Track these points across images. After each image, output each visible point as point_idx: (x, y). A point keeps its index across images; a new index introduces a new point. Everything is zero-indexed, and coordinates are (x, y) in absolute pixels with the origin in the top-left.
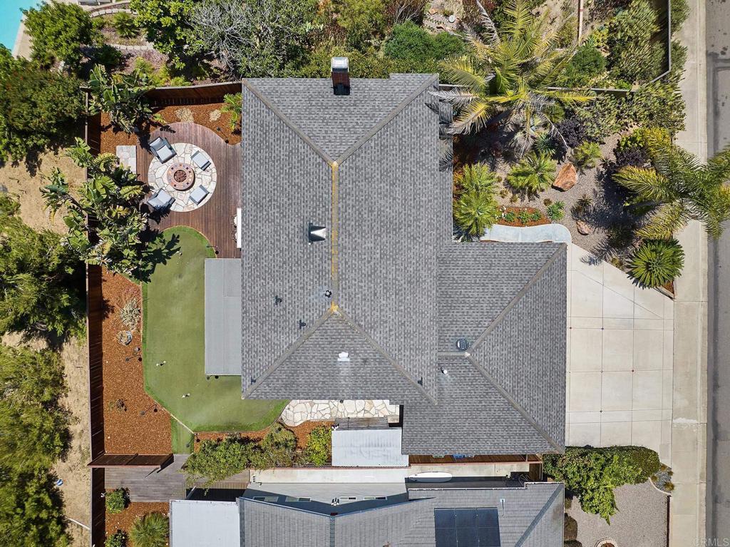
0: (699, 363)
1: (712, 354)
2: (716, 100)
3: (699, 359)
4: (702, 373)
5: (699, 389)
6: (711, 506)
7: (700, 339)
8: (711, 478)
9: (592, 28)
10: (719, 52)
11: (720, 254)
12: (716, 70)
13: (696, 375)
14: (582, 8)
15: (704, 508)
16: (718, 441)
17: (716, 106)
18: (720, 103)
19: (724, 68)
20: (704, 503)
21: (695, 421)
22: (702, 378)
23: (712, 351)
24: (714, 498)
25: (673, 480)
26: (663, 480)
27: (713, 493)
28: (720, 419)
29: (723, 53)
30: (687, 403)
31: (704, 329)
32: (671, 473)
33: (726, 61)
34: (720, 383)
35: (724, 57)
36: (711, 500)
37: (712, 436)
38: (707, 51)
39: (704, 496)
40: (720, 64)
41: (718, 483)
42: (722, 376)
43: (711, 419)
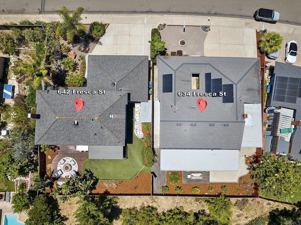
1: (126, 13)
2: (53, 12)
3: (128, 16)
5: (136, 16)
6: (171, 13)
7: (121, 16)
8: (163, 13)
9: (31, 46)
10: (39, 11)
11: (97, 11)
12: (44, 12)
13: (132, 17)
14: (25, 49)
15: (172, 15)
16: (152, 11)
17: (55, 12)
18: (54, 10)
19: (44, 9)
20: (170, 15)
21: (146, 18)
22: (133, 16)
23: (125, 13)
24: (169, 12)
25: (163, 24)
26: (162, 27)
27: (167, 13)
28: (145, 11)
29: (40, 10)
30: (140, 20)
31: (119, 15)
32: (161, 25)
33: (42, 9)
35: (41, 10)
36: (169, 13)
37: (150, 13)
38: (39, 14)
39: (168, 15)
40: (43, 10)
41: (164, 11)
42: (133, 10)
43: (146, 13)
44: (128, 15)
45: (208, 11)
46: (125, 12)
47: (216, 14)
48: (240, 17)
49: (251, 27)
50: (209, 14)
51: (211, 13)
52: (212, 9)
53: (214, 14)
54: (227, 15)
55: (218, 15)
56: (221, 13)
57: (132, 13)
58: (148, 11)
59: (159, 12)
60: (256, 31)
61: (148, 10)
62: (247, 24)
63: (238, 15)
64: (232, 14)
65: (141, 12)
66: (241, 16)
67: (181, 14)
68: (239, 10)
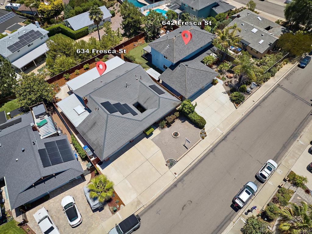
0: (232, 124)
4: (231, 126)
5: (228, 128)
6: (209, 151)
7: (237, 120)
8: (215, 146)
10: (281, 85)
11: (255, 111)
12: (278, 87)
19: (280, 88)
21: (221, 132)
22: (231, 127)
23: (238, 123)
24: (212, 151)
26: (203, 136)
27: (212, 149)
28: (228, 137)
30: (223, 128)
32: (206, 136)
37: (223, 138)
38: (278, 83)
39: (210, 148)
41: (216, 148)
42: (236, 130)
43: (226, 135)
44: (234, 124)
45: (184, 181)
46: (238, 125)
47: (175, 185)
48: (152, 204)
49: (132, 204)
50: (181, 180)
51: (180, 183)
52: (183, 186)
53: (177, 184)
54: (164, 195)
55: (172, 186)
56: (172, 190)
57: (234, 127)
58: (226, 138)
59: (218, 144)
60: (124, 205)
62: (139, 202)
63: (155, 204)
64: (162, 200)
66: (151, 206)
67: (202, 159)
68: (158, 211)
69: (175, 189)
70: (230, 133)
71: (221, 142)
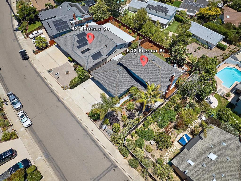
2: (107, 157)
5: (68, 104)
8: (55, 94)
11: (82, 128)
12: (112, 164)
13: (70, 106)
17: (106, 156)
18: (105, 158)
19: (111, 166)
20: (54, 90)
21: (65, 99)
23: (70, 112)
24: (52, 92)
26: (64, 88)
28: (60, 102)
29: (114, 169)
30: (69, 101)
33: (112, 168)
34: (64, 108)
40: (113, 166)
44: (71, 109)
45: (38, 77)
47: (37, 72)
48: (31, 64)
52: (35, 76)
54: (34, 69)
57: (67, 108)
59: (56, 96)
60: (35, 55)
61: (59, 102)
64: (32, 67)
65: (63, 104)
67: (48, 86)
68: (27, 66)
69: (35, 73)
70: (63, 105)
71: (57, 98)
